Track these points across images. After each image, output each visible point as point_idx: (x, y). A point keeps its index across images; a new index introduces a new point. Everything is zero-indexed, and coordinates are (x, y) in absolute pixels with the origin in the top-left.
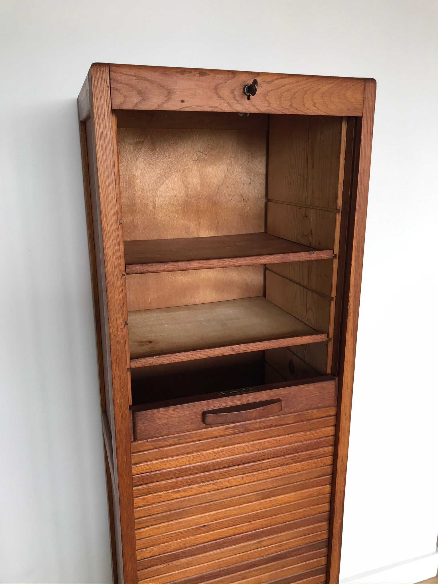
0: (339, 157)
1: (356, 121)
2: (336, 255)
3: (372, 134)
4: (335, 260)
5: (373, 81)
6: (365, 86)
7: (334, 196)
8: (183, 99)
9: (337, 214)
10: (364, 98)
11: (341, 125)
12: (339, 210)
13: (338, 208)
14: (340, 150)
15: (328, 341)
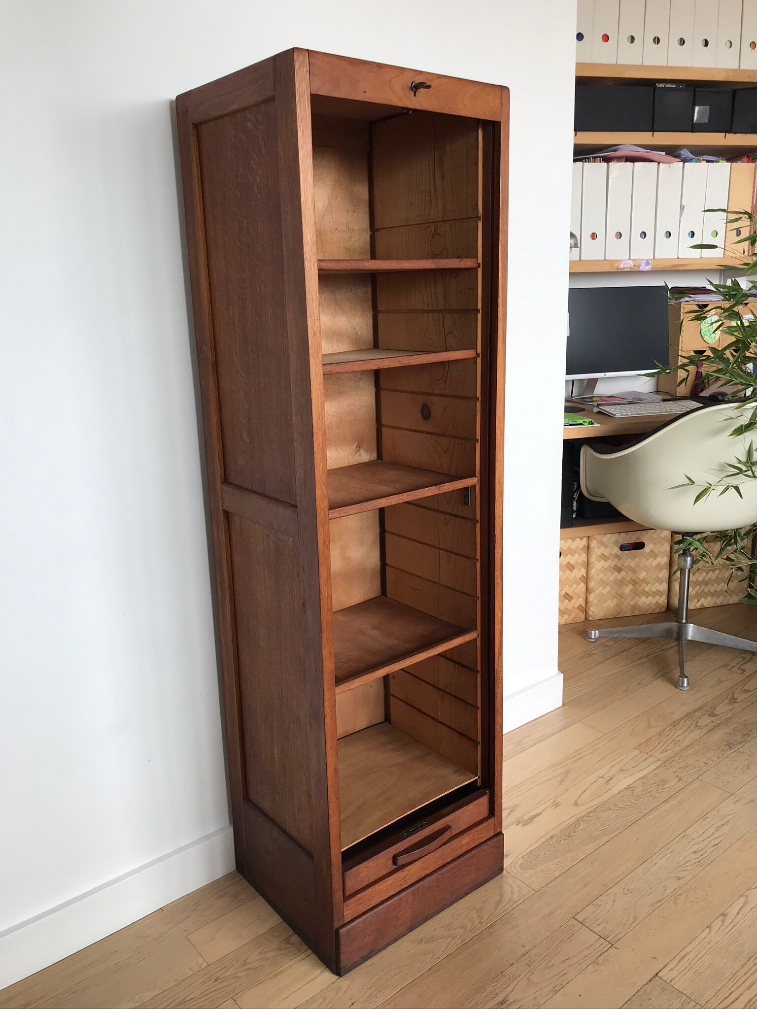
0: (477, 164)
1: (493, 126)
2: (479, 264)
3: (508, 140)
4: (479, 269)
5: (507, 89)
6: (502, 92)
7: (474, 203)
8: (365, 90)
9: (479, 221)
10: (502, 104)
11: (478, 132)
12: (480, 217)
13: (479, 215)
14: (478, 156)
15: (476, 358)
